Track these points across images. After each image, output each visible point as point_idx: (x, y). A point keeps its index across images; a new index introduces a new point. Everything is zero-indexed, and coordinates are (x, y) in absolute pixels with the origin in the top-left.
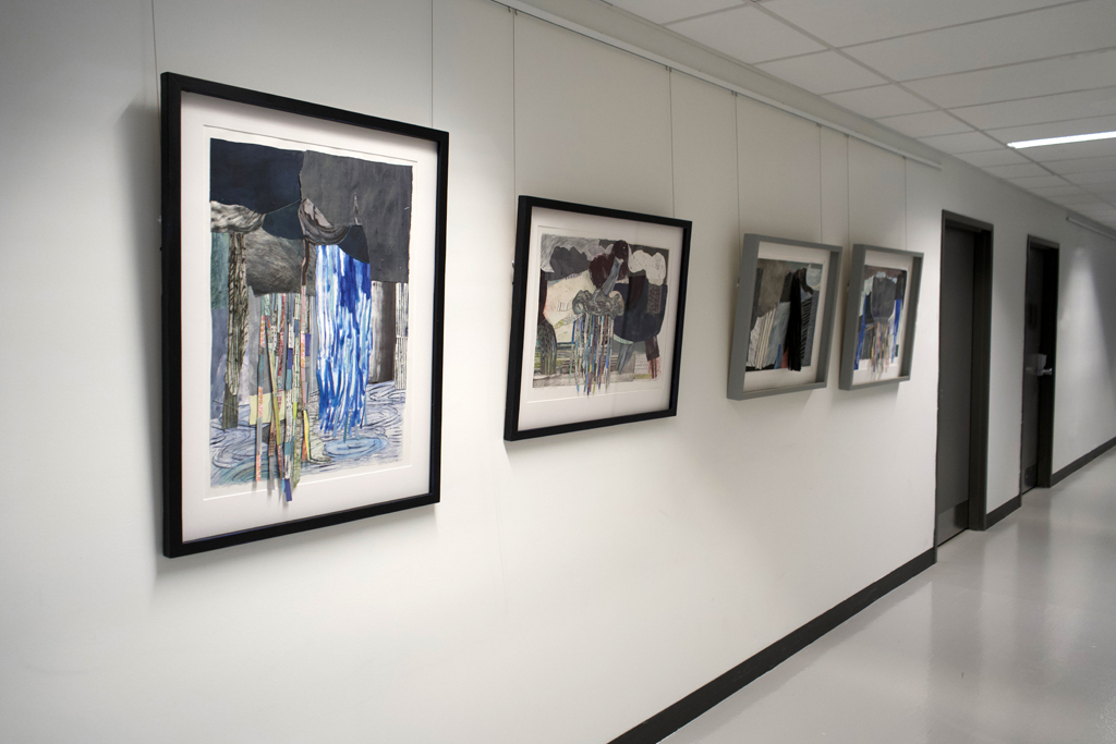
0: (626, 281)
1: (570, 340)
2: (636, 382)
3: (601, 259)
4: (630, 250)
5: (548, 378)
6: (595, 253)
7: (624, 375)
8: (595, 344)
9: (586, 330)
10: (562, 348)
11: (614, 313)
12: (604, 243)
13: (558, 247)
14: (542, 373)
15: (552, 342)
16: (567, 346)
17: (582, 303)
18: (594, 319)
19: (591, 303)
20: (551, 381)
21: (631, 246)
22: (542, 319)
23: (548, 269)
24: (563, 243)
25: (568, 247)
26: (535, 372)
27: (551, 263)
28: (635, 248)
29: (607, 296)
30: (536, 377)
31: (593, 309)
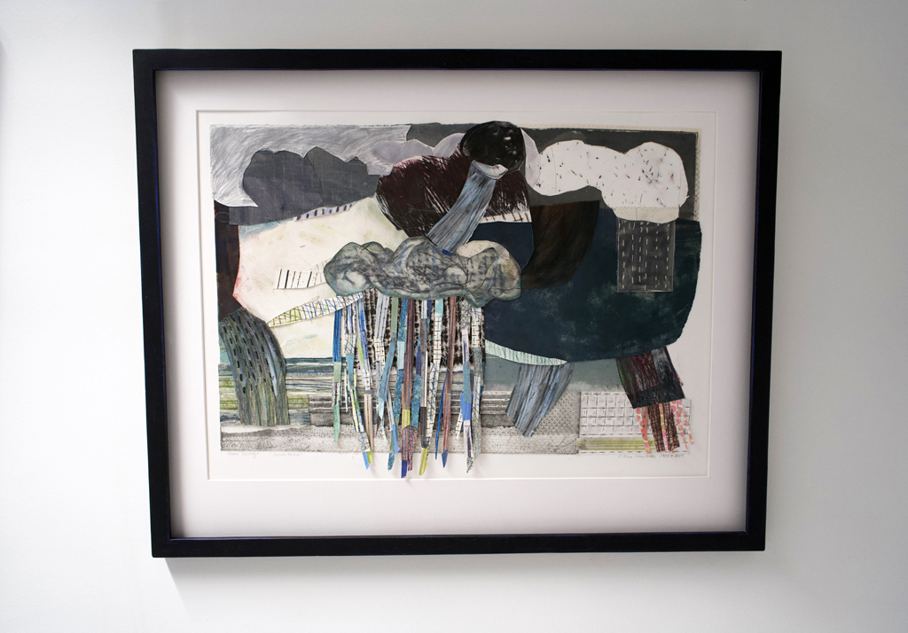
0: (522, 215)
1: (330, 354)
2: (585, 458)
3: (417, 172)
4: (530, 144)
5: (268, 433)
6: (393, 159)
7: (540, 439)
8: (414, 362)
9: (379, 329)
10: (304, 370)
11: (478, 292)
12: (429, 132)
13: (266, 153)
14: (245, 419)
15: (270, 356)
16: (319, 367)
17: (363, 270)
18: (409, 308)
19: (392, 271)
20: (277, 440)
21: (534, 133)
22: (229, 308)
23: (237, 199)
24: (283, 141)
25: (301, 149)
26: (224, 418)
27: (245, 187)
28: (546, 137)
29: (450, 253)
30: (229, 429)
31: (399, 283)
